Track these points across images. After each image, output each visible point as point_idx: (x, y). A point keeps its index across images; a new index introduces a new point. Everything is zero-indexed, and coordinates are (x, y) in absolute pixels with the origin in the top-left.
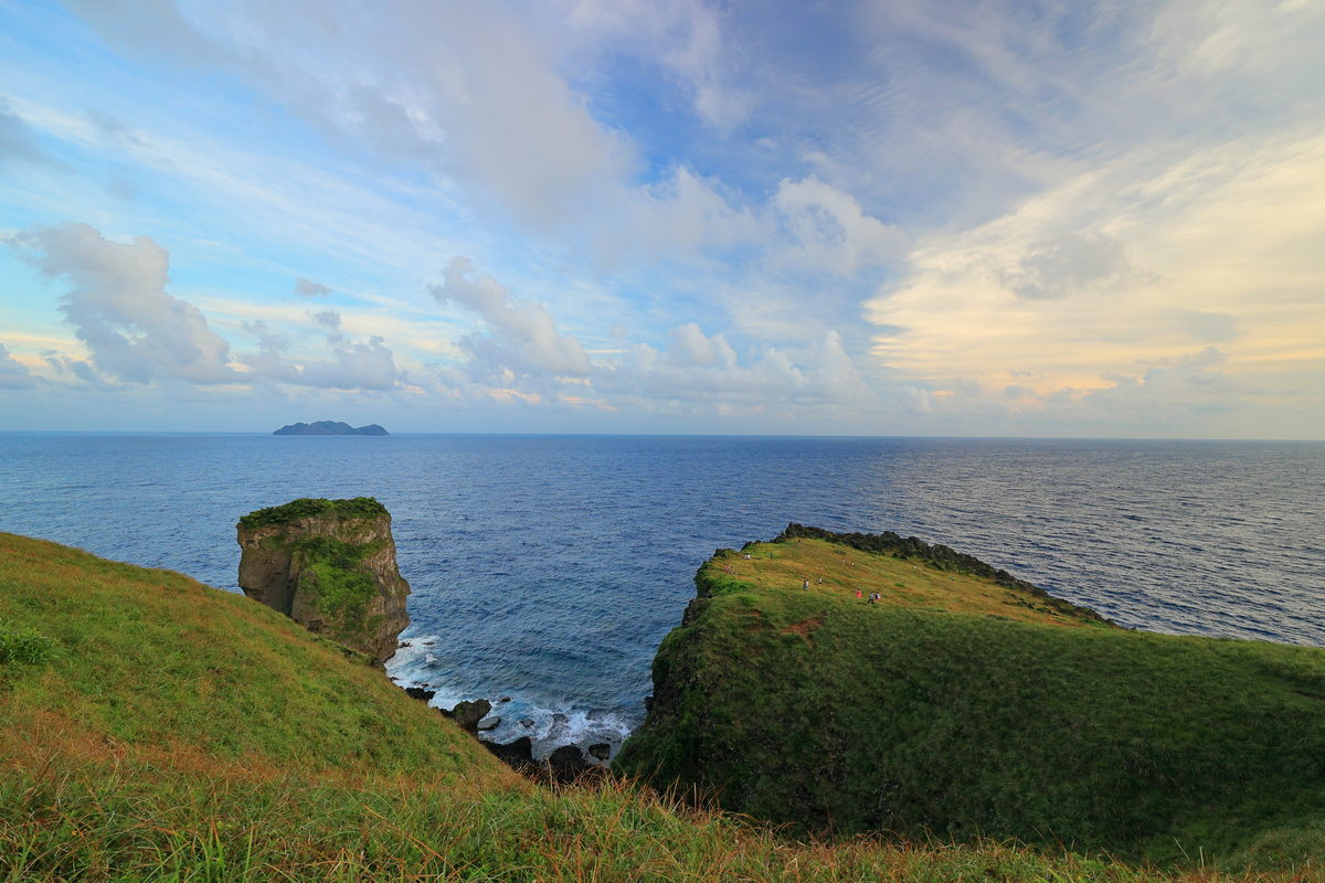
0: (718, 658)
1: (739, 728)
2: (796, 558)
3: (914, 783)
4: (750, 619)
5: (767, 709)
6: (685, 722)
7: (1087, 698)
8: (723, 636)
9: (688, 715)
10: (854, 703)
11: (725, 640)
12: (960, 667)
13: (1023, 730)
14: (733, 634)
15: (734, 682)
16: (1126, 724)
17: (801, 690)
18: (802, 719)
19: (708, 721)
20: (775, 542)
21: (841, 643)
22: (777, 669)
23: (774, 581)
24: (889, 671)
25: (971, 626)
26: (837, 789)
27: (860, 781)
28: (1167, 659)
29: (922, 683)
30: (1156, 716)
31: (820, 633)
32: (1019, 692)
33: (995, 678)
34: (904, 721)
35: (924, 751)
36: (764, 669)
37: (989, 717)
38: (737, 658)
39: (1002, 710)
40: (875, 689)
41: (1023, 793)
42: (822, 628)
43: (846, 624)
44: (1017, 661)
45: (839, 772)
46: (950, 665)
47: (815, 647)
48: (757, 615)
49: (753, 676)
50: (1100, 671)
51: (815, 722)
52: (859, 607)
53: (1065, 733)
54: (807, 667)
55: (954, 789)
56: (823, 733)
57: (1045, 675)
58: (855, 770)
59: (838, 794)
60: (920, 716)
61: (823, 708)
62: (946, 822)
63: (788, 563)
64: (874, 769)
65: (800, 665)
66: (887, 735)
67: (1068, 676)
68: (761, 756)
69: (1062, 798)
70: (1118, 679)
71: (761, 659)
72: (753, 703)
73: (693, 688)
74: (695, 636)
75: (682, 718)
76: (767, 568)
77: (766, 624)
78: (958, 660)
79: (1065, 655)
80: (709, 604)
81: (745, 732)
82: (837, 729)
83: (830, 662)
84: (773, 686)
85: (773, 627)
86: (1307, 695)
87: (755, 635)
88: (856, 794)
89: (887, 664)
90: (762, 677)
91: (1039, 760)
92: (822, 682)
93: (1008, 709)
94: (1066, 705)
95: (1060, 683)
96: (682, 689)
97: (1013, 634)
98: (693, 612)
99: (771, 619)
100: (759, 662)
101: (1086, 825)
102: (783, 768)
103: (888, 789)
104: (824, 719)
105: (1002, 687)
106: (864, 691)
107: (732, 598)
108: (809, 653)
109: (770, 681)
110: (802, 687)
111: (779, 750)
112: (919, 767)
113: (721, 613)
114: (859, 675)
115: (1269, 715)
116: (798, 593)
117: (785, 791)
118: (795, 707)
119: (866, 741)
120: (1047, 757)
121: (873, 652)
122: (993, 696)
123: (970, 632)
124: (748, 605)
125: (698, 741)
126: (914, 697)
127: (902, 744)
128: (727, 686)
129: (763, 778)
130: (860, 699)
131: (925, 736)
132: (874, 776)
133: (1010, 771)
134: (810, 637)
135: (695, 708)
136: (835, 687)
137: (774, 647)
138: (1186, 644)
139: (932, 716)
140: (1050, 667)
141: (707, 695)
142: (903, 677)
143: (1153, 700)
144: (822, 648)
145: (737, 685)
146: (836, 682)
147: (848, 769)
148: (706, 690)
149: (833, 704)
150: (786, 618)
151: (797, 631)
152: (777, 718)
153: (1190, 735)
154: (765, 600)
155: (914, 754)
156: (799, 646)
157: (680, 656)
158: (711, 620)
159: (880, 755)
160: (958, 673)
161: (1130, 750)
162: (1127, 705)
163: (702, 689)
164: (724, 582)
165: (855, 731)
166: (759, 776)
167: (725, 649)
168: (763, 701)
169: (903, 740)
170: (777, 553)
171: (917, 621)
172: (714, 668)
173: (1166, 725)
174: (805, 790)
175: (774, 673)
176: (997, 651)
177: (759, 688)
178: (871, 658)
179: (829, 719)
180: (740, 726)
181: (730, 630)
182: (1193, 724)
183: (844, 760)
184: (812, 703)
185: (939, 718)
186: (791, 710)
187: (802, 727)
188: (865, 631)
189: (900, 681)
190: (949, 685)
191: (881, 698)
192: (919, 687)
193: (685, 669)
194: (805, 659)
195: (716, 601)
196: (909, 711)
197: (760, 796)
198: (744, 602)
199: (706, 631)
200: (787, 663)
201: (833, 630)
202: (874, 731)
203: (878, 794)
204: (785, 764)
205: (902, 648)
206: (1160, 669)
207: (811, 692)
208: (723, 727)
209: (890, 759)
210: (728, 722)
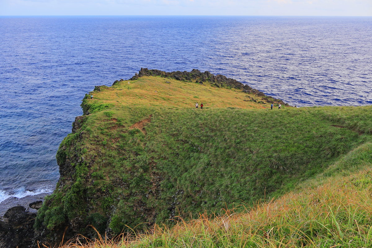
0: (94, 147)
1: (108, 180)
2: (142, 87)
3: (189, 189)
4: (111, 124)
5: (122, 168)
6: (77, 182)
7: (261, 140)
8: (95, 135)
9: (79, 179)
10: (165, 158)
11: (97, 137)
12: (213, 134)
13: (235, 158)
14: (102, 133)
15: (104, 158)
16: (273, 149)
17: (139, 156)
18: (139, 170)
19: (90, 180)
20: (131, 79)
21: (159, 130)
22: (127, 148)
23: (126, 101)
24: (182, 140)
25: (219, 114)
26: (156, 199)
27: (167, 193)
28: (292, 118)
29: (196, 144)
30: (284, 143)
31: (149, 127)
32: (235, 141)
33: (226, 137)
34: (187, 162)
35: (194, 174)
36: (120, 149)
37: (222, 155)
38: (104, 145)
39: (227, 151)
40: (175, 150)
41: (231, 184)
42: (150, 124)
43: (162, 120)
44: (236, 128)
45: (157, 191)
46: (209, 134)
47: (146, 134)
48: (114, 121)
49: (114, 153)
50: (267, 127)
51: (146, 170)
52: (168, 111)
53: (250, 157)
54: (142, 144)
55: (205, 189)
56: (150, 175)
57: (246, 132)
58: (165, 189)
59: (157, 201)
60: (194, 159)
61: (150, 163)
62: (201, 202)
63: (137, 91)
64: (173, 186)
65: (139, 144)
66: (179, 170)
67: (255, 131)
68: (120, 191)
69: (245, 183)
70: (274, 129)
71: (118, 144)
72: (114, 167)
73: (80, 165)
74: (80, 137)
75: (76, 181)
76: (123, 95)
77: (120, 125)
78: (212, 130)
79: (255, 123)
80: (87, 118)
81: (111, 182)
82: (157, 172)
83: (153, 140)
84: (124, 157)
85: (124, 127)
86: (335, 126)
87: (114, 132)
88: (165, 199)
89: (181, 138)
90: (119, 153)
91: (239, 169)
92: (149, 151)
93: (230, 150)
94: (253, 144)
95: (251, 135)
96: (74, 166)
97: (236, 115)
98: (78, 124)
99: (123, 123)
100: (117, 146)
101: (252, 192)
102: (131, 195)
103: (178, 194)
104: (151, 168)
105: (228, 141)
106: (170, 151)
107: (100, 114)
108: (143, 137)
109: (124, 155)
110: (139, 155)
111: (129, 187)
112: (192, 182)
113: (94, 122)
114: (167, 145)
115: (321, 136)
116: (137, 107)
117: (132, 205)
118: (136, 165)
119: (170, 174)
120: (242, 167)
121: (175, 133)
122: (225, 145)
123: (218, 117)
124: (109, 116)
125: (85, 191)
126: (192, 151)
127: (186, 173)
128: (100, 160)
129: (121, 201)
130: (168, 156)
131: (195, 168)
132: (172, 190)
133: (228, 176)
134: (144, 129)
135: (82, 175)
136: (156, 152)
137: (125, 137)
138: (301, 111)
139: (199, 158)
140: (249, 128)
141: (89, 167)
142: (188, 143)
143: (284, 137)
144: (150, 133)
145: (106, 159)
146: (156, 150)
147: (161, 189)
148: (88, 165)
149: (155, 161)
150: (131, 121)
151: (137, 127)
152: (127, 172)
153: (294, 149)
154: (119, 112)
155: (190, 177)
156: (138, 135)
157: (72, 149)
158: (88, 127)
159: (176, 180)
160: (212, 137)
161: (272, 159)
162: (275, 141)
163: (86, 164)
164: (96, 105)
165: (165, 171)
166: (119, 201)
167: (97, 141)
168: (119, 165)
169: (186, 171)
170: (132, 85)
171: (196, 114)
172: (91, 153)
173: (287, 146)
174: (142, 202)
175: (125, 150)
176: (229, 124)
177: (117, 159)
178: (173, 135)
179: (153, 168)
180: (108, 179)
181: (100, 131)
182: (296, 144)
183: (160, 185)
184: (145, 162)
185: (202, 158)
186: (134, 167)
187: (139, 174)
188: (172, 122)
189: (186, 145)
190: (207, 143)
191: (177, 154)
192: (195, 146)
193: (75, 156)
194: (141, 140)
195: (91, 117)
196: (189, 158)
197: (120, 209)
198: (107, 115)
199: (85, 133)
200: (132, 144)
201: (155, 124)
202: (174, 169)
203: (174, 197)
204: (131, 192)
205: (188, 129)
206: (289, 123)
207: (145, 157)
208: (99, 181)
209: (180, 180)
210: (102, 178)
